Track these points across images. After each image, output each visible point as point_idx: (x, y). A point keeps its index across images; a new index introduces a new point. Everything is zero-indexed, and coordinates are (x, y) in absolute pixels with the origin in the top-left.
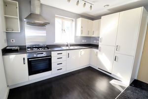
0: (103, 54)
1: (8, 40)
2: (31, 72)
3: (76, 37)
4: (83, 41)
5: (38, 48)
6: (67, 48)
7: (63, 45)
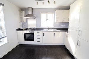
5: (31, 29)
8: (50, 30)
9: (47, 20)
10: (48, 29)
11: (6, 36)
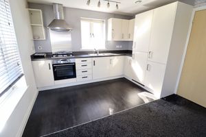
0: (137, 62)
1: (36, 48)
2: (57, 77)
3: (107, 42)
4: (118, 47)
5: (63, 55)
6: (96, 55)
7: (92, 52)
8: (102, 55)
9: (92, 35)
10: (96, 53)
11: (23, 72)
